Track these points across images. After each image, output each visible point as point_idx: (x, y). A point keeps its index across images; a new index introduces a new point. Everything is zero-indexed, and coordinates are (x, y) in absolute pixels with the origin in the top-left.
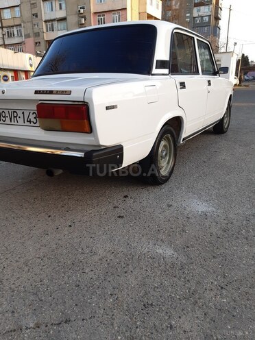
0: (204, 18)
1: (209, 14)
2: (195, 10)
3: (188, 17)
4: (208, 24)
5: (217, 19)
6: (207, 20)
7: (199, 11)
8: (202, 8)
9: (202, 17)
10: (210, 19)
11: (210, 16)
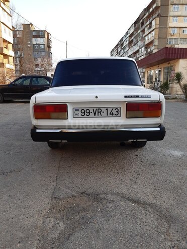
0: (41, 46)
1: (44, 43)
2: (34, 39)
3: (29, 44)
4: (44, 50)
5: (49, 47)
6: (43, 47)
7: (36, 41)
8: (39, 39)
9: (39, 45)
10: (44, 47)
11: (44, 45)
